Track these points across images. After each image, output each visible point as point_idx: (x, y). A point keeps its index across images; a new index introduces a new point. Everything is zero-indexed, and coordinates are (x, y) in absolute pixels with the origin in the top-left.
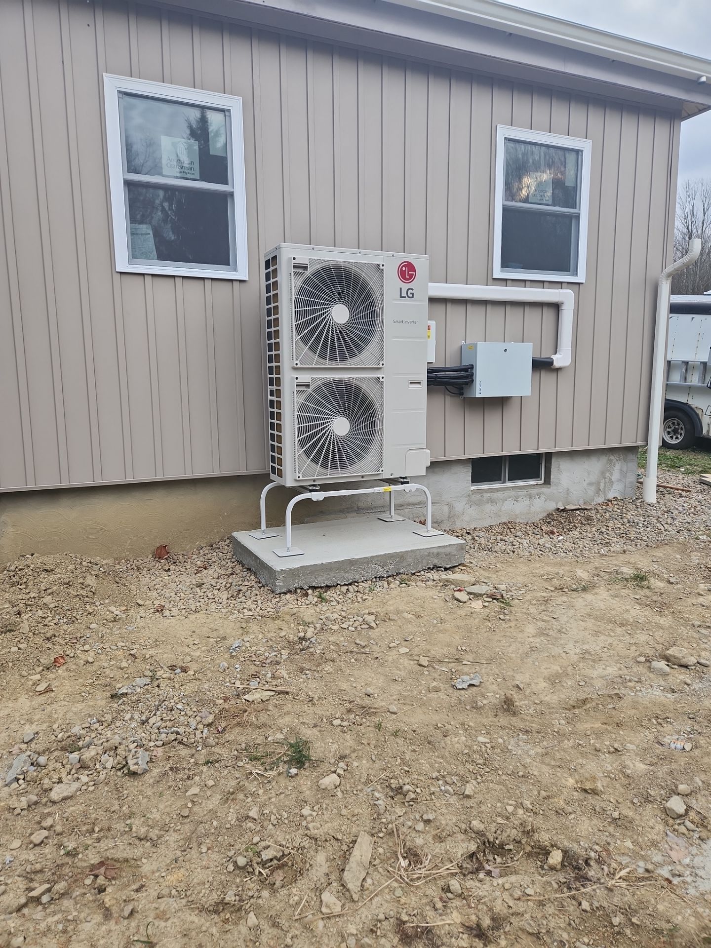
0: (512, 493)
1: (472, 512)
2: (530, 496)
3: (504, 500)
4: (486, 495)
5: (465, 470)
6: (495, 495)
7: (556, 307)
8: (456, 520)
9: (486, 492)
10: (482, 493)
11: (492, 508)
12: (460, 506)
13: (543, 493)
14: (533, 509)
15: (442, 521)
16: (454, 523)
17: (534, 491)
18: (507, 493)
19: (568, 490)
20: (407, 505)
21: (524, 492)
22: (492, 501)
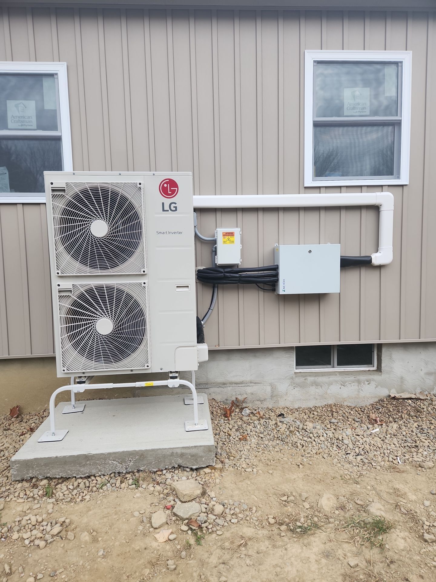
0: (338, 378)
1: (296, 393)
2: (359, 382)
3: (330, 384)
4: (310, 379)
5: (287, 356)
6: (320, 379)
7: (376, 209)
8: (279, 399)
9: (310, 376)
10: (306, 376)
11: (317, 390)
12: (283, 387)
13: (373, 380)
14: (362, 394)
15: (265, 400)
16: (277, 402)
17: (362, 378)
18: (332, 378)
19: (402, 378)
20: (230, 383)
21: (352, 378)
22: (316, 384)
